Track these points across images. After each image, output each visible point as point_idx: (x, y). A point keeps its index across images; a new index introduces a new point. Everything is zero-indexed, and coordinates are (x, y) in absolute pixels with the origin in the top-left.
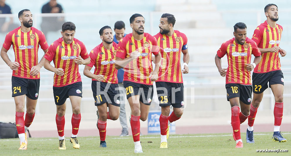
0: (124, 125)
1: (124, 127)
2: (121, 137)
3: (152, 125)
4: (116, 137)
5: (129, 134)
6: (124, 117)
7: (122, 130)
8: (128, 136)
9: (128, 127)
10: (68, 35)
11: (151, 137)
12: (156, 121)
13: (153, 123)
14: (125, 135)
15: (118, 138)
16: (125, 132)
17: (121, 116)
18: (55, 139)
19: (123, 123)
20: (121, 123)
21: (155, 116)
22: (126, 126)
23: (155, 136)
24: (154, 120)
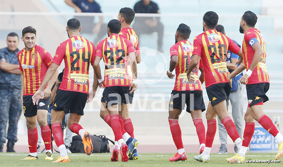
0: (223, 141)
1: (223, 143)
2: (219, 154)
3: (254, 142)
4: (213, 155)
5: (228, 151)
6: (223, 132)
7: (220, 147)
8: (227, 154)
9: (227, 144)
10: (28, 38)
11: (252, 156)
12: (259, 138)
13: (255, 140)
14: (223, 152)
15: (216, 156)
16: (224, 149)
17: (221, 131)
18: (145, 155)
19: (222, 139)
20: (220, 139)
21: (258, 132)
22: (225, 142)
23: (257, 154)
24: (256, 137)
